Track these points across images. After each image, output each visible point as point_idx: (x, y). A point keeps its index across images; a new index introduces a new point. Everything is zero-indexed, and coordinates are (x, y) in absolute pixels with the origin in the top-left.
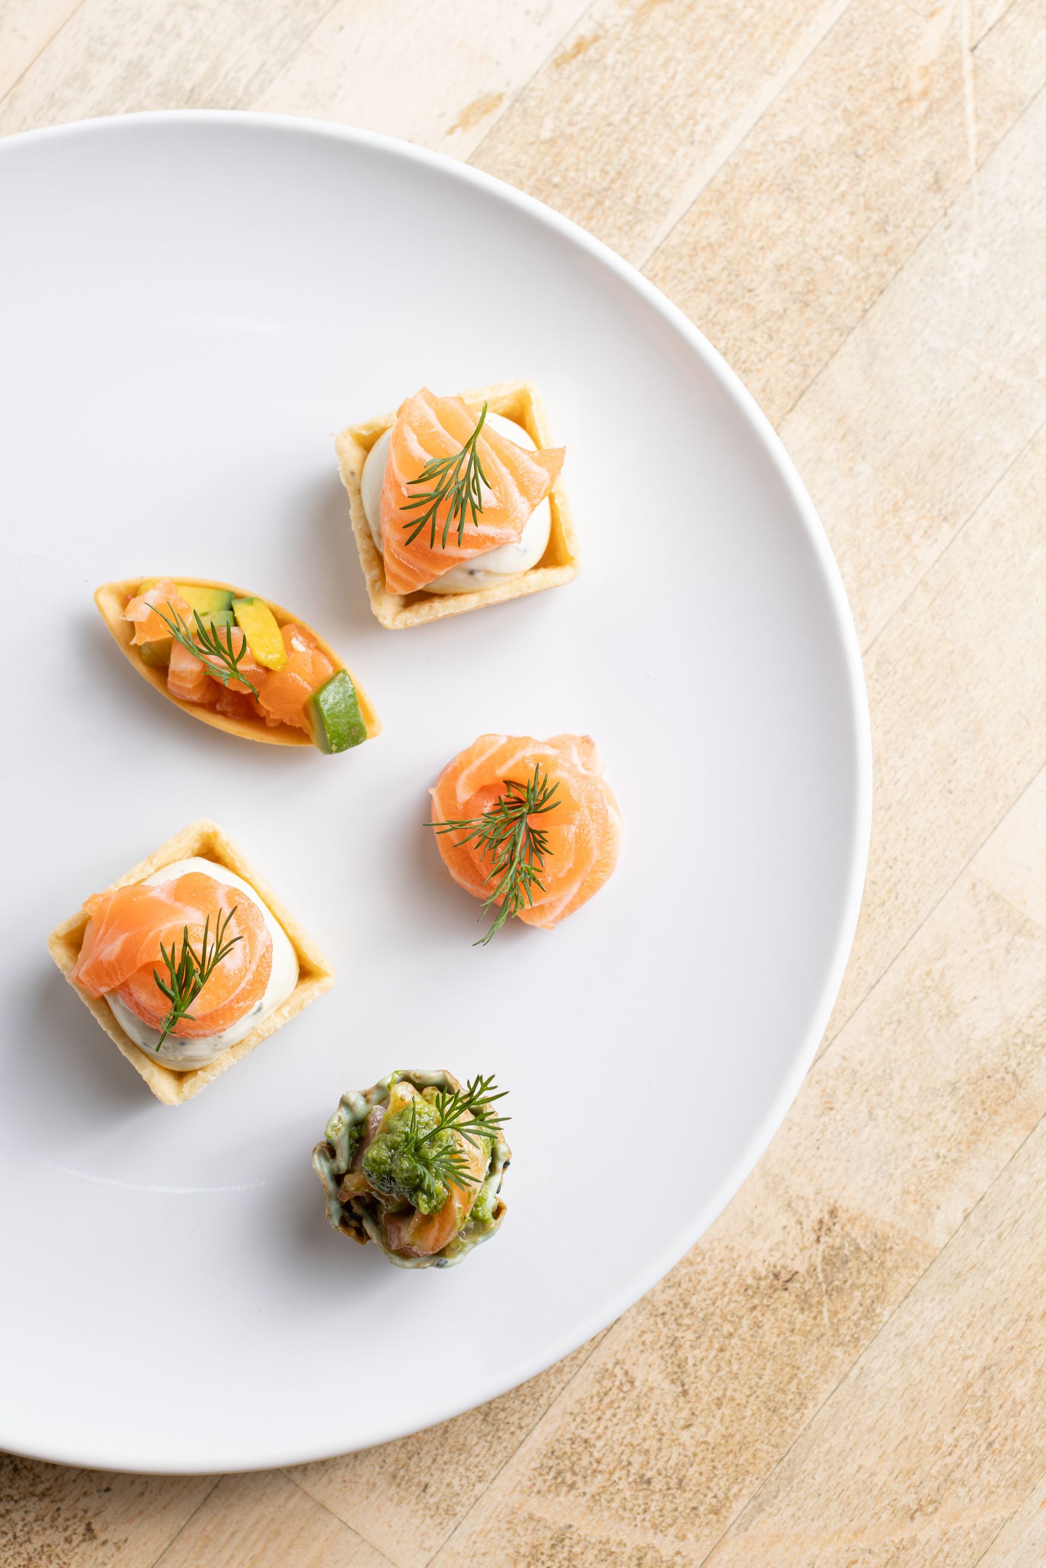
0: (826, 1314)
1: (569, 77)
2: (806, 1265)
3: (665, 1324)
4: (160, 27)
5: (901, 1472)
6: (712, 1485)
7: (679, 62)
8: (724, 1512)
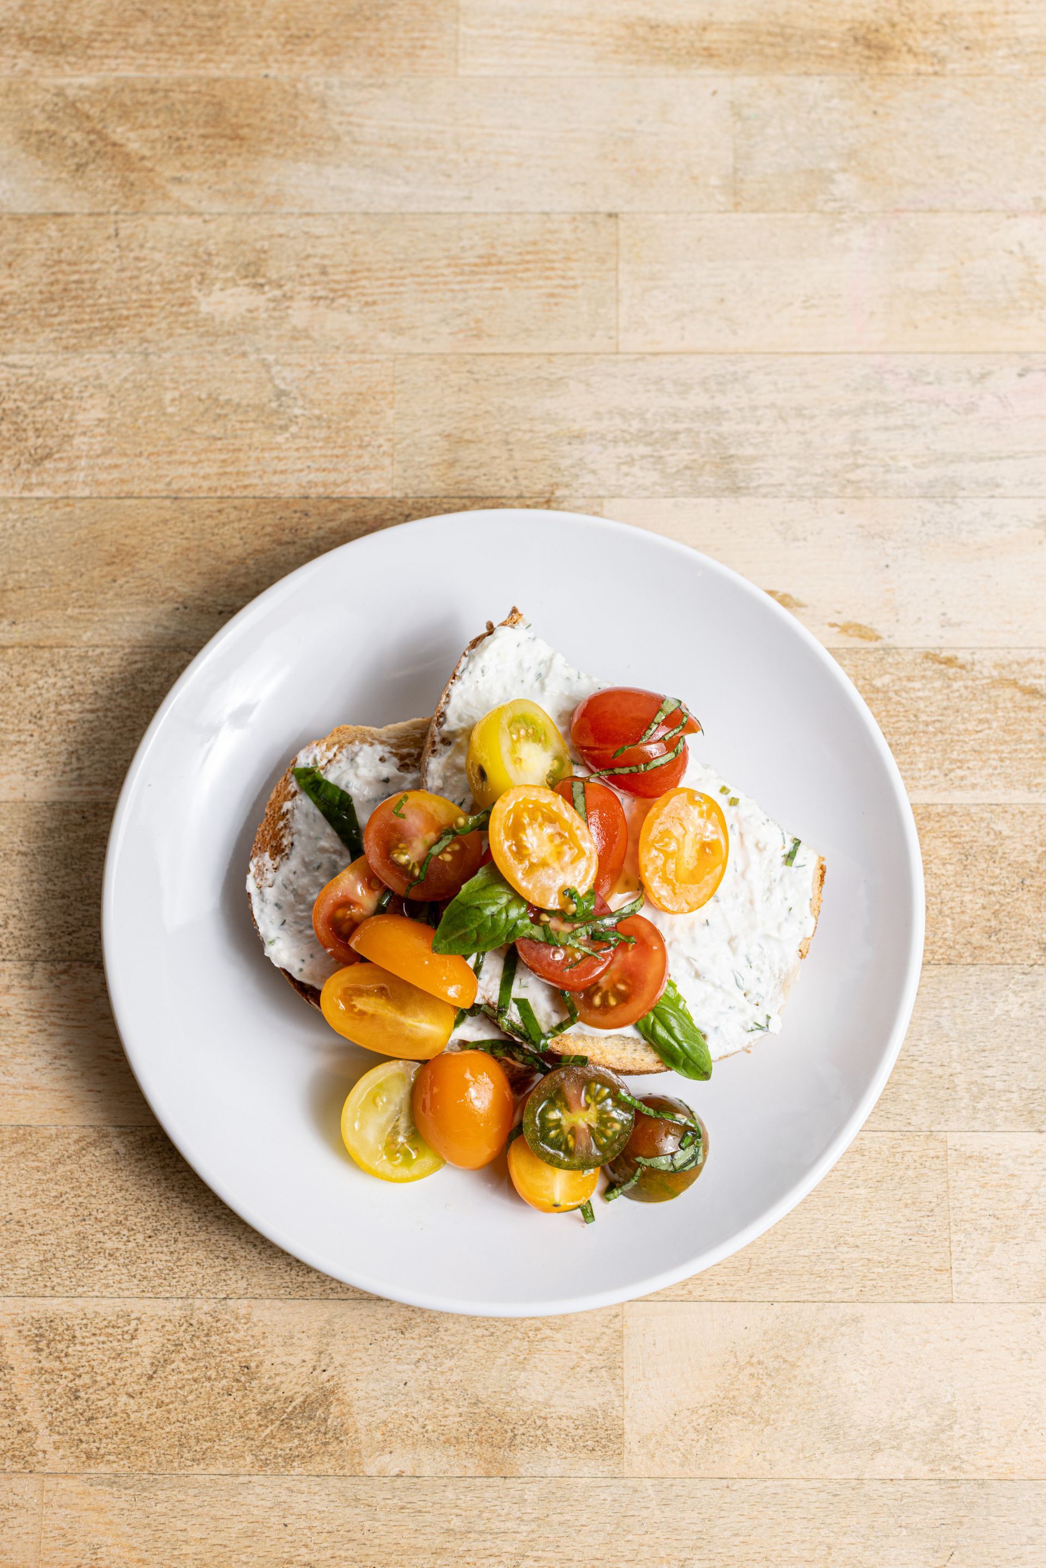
0: (268, 1431)
1: (925, 670)
2: (290, 1394)
3: (186, 1331)
4: (754, 408)
5: (201, 1560)
6: (104, 1440)
7: (990, 728)
8: (92, 1462)
